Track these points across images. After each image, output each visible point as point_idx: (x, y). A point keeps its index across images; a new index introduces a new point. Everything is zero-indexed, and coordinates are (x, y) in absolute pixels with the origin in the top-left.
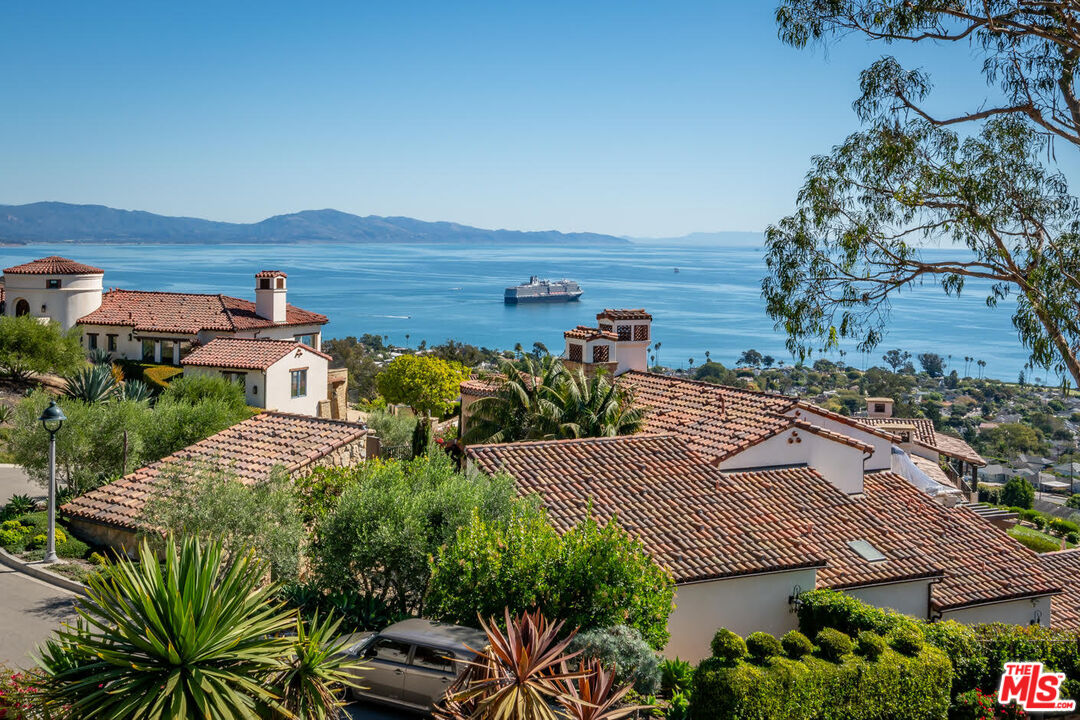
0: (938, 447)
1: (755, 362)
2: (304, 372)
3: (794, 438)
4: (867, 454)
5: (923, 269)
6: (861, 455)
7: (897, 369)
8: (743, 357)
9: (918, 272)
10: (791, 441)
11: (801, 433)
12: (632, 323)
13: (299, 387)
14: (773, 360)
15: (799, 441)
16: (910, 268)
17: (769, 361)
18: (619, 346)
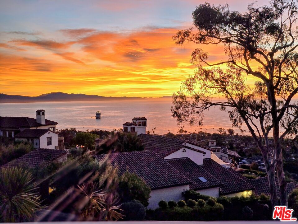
0: (228, 153)
1: (182, 132)
2: (51, 138)
3: (184, 151)
4: (204, 154)
5: (212, 104)
6: (202, 154)
7: (222, 133)
8: (179, 131)
9: (211, 105)
10: (183, 151)
11: (186, 149)
12: (142, 121)
13: (49, 143)
14: (187, 132)
15: (185, 151)
16: (209, 104)
17: (186, 132)
18: (137, 127)
